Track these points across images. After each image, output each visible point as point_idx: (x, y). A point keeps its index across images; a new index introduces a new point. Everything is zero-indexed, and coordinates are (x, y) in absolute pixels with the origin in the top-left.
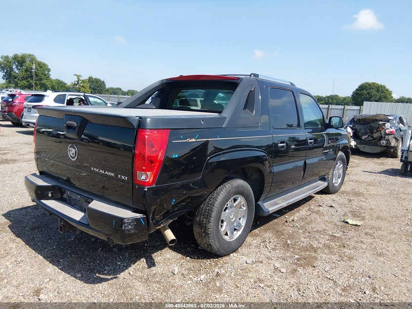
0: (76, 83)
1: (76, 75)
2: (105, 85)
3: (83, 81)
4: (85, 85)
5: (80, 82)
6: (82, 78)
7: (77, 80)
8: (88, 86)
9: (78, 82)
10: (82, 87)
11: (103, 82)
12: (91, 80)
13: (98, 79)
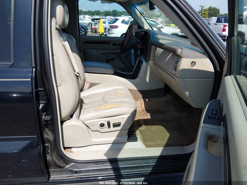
0: (200, 11)
1: (201, 6)
2: (219, 12)
3: (205, 10)
4: (205, 12)
5: (203, 10)
6: (204, 8)
7: (201, 9)
8: (208, 13)
9: (201, 10)
10: (203, 14)
11: (219, 10)
12: (210, 9)
13: (215, 8)
